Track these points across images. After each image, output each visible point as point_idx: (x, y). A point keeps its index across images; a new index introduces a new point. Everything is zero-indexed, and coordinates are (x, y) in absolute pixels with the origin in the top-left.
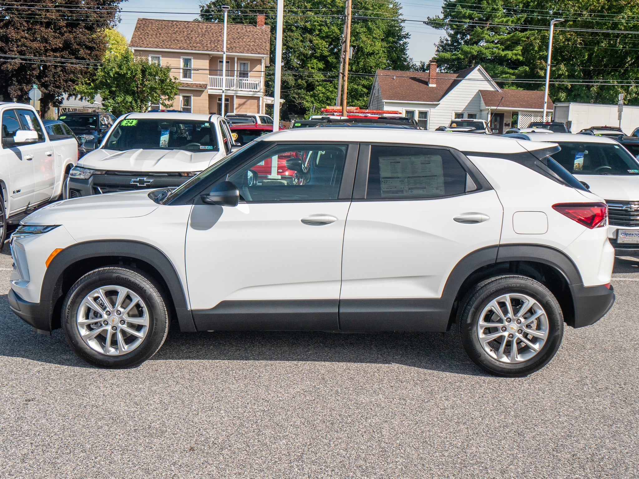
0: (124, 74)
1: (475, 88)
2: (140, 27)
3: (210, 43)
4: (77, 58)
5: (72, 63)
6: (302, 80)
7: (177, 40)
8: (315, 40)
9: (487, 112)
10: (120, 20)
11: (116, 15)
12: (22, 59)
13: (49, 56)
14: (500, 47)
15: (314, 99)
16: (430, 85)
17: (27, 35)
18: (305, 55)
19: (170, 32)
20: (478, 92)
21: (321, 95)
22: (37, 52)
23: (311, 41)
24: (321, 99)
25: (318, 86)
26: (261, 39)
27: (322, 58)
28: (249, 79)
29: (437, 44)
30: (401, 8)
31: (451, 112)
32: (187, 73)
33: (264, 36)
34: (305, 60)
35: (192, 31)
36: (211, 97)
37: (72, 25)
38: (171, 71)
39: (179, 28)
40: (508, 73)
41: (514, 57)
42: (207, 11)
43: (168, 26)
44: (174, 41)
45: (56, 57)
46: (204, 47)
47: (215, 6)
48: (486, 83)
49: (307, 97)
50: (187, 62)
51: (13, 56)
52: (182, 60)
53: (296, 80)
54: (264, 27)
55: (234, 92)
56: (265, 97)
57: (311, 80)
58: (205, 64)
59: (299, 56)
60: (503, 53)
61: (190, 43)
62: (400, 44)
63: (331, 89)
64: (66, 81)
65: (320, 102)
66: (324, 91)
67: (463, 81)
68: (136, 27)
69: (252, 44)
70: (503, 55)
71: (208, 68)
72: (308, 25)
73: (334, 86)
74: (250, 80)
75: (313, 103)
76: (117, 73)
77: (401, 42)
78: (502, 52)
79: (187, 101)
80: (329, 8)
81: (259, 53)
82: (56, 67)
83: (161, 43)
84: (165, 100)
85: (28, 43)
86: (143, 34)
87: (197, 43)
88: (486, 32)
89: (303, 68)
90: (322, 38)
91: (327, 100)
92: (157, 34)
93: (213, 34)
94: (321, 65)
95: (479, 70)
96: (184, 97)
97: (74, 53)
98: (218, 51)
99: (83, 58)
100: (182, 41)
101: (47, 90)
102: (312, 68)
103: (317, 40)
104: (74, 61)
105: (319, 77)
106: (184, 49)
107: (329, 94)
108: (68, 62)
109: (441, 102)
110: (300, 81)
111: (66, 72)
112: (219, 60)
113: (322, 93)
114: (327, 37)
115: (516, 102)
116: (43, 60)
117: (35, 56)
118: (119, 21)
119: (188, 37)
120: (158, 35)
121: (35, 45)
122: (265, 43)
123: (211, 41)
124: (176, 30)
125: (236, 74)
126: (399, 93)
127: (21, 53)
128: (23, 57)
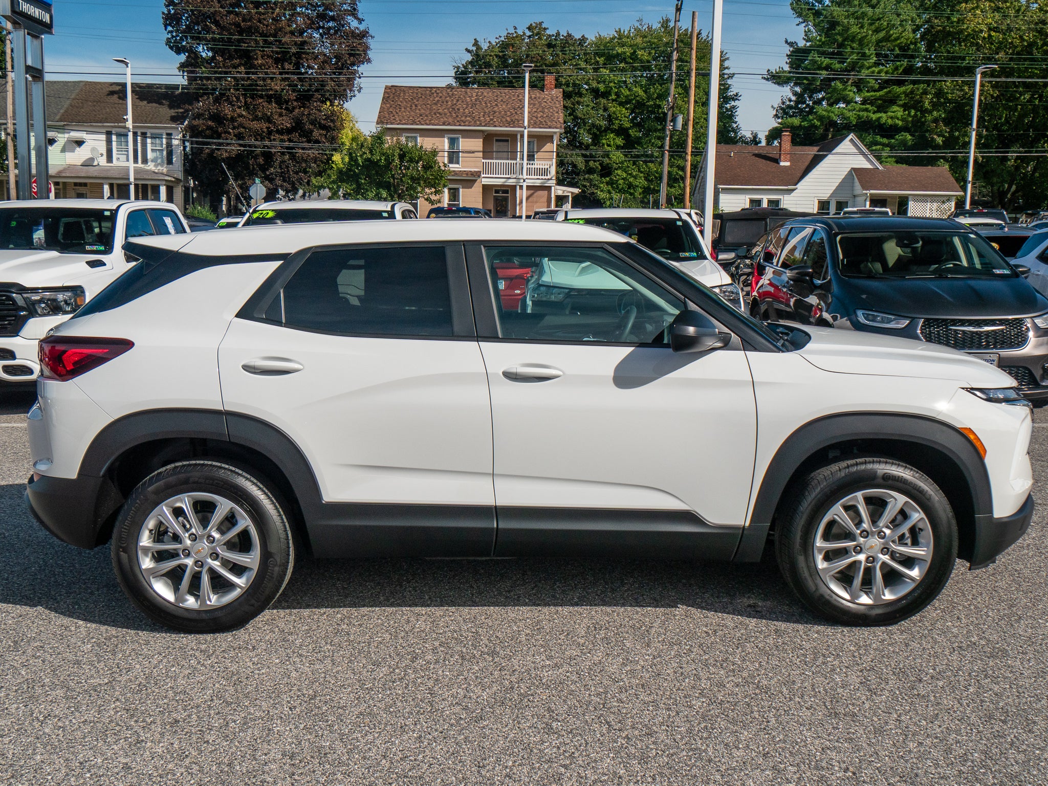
0: (378, 160)
1: (846, 166)
2: (388, 97)
3: (484, 116)
4: (309, 141)
5: (303, 149)
6: (595, 161)
7: (439, 113)
8: (611, 107)
9: (865, 198)
10: (361, 88)
11: (356, 82)
12: (241, 145)
13: (274, 140)
14: (871, 108)
15: (612, 187)
16: (782, 164)
17: (244, 113)
18: (599, 128)
19: (429, 102)
20: (850, 171)
21: (621, 182)
22: (258, 135)
23: (605, 110)
24: (620, 187)
25: (617, 169)
26: (551, 107)
27: (622, 132)
28: (536, 162)
29: (776, 106)
30: (728, 59)
31: (813, 199)
32: (453, 157)
33: (555, 103)
34: (597, 134)
35: (458, 101)
36: (486, 188)
37: (305, 98)
38: (439, 155)
39: (441, 97)
40: (880, 144)
41: (890, 121)
42: (463, 73)
43: (425, 94)
44: (435, 114)
45: (282, 141)
46: (475, 121)
47: (473, 66)
48: (861, 157)
49: (602, 185)
50: (453, 142)
51: (229, 141)
52: (446, 140)
53: (587, 162)
54: (554, 92)
55: (514, 180)
56: (558, 187)
57: (606, 160)
58: (477, 144)
59: (590, 129)
60: (874, 117)
61: (457, 116)
62: (726, 108)
63: (634, 174)
64: (297, 173)
65: (620, 191)
66: (625, 175)
67: (830, 157)
68: (384, 98)
69: (539, 115)
70: (874, 119)
71: (481, 149)
72: (602, 87)
73: (639, 169)
74: (538, 164)
75: (610, 193)
76: (368, 160)
77: (728, 106)
78: (872, 115)
79: (454, 195)
80: (630, 63)
81: (550, 127)
82: (283, 153)
83: (418, 117)
84: (432, 193)
85: (247, 123)
86: (394, 106)
87: (466, 117)
88: (849, 88)
89: (595, 146)
90: (621, 104)
91: (629, 188)
92: (411, 106)
93: (486, 103)
94: (620, 141)
95: (851, 140)
96: (450, 189)
97: (307, 136)
98: (495, 126)
99: (317, 142)
100: (445, 114)
101: (272, 184)
102: (608, 145)
103: (614, 107)
104: (306, 145)
105: (617, 156)
106: (449, 124)
107: (631, 180)
108: (298, 148)
109: (799, 186)
110: (591, 163)
111: (295, 160)
112: (495, 138)
113: (622, 179)
114: (628, 101)
115: (905, 183)
116: (267, 146)
117: (256, 140)
118: (359, 91)
119: (454, 109)
120: (414, 107)
121: (256, 125)
122: (557, 113)
123: (485, 113)
124: (436, 99)
125: (519, 156)
126: (739, 176)
127: (239, 137)
128: (241, 142)
